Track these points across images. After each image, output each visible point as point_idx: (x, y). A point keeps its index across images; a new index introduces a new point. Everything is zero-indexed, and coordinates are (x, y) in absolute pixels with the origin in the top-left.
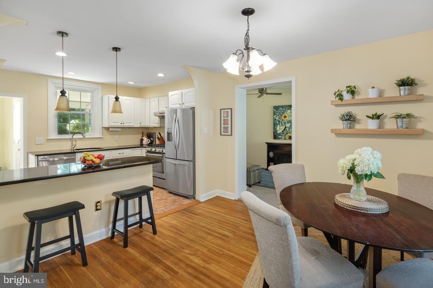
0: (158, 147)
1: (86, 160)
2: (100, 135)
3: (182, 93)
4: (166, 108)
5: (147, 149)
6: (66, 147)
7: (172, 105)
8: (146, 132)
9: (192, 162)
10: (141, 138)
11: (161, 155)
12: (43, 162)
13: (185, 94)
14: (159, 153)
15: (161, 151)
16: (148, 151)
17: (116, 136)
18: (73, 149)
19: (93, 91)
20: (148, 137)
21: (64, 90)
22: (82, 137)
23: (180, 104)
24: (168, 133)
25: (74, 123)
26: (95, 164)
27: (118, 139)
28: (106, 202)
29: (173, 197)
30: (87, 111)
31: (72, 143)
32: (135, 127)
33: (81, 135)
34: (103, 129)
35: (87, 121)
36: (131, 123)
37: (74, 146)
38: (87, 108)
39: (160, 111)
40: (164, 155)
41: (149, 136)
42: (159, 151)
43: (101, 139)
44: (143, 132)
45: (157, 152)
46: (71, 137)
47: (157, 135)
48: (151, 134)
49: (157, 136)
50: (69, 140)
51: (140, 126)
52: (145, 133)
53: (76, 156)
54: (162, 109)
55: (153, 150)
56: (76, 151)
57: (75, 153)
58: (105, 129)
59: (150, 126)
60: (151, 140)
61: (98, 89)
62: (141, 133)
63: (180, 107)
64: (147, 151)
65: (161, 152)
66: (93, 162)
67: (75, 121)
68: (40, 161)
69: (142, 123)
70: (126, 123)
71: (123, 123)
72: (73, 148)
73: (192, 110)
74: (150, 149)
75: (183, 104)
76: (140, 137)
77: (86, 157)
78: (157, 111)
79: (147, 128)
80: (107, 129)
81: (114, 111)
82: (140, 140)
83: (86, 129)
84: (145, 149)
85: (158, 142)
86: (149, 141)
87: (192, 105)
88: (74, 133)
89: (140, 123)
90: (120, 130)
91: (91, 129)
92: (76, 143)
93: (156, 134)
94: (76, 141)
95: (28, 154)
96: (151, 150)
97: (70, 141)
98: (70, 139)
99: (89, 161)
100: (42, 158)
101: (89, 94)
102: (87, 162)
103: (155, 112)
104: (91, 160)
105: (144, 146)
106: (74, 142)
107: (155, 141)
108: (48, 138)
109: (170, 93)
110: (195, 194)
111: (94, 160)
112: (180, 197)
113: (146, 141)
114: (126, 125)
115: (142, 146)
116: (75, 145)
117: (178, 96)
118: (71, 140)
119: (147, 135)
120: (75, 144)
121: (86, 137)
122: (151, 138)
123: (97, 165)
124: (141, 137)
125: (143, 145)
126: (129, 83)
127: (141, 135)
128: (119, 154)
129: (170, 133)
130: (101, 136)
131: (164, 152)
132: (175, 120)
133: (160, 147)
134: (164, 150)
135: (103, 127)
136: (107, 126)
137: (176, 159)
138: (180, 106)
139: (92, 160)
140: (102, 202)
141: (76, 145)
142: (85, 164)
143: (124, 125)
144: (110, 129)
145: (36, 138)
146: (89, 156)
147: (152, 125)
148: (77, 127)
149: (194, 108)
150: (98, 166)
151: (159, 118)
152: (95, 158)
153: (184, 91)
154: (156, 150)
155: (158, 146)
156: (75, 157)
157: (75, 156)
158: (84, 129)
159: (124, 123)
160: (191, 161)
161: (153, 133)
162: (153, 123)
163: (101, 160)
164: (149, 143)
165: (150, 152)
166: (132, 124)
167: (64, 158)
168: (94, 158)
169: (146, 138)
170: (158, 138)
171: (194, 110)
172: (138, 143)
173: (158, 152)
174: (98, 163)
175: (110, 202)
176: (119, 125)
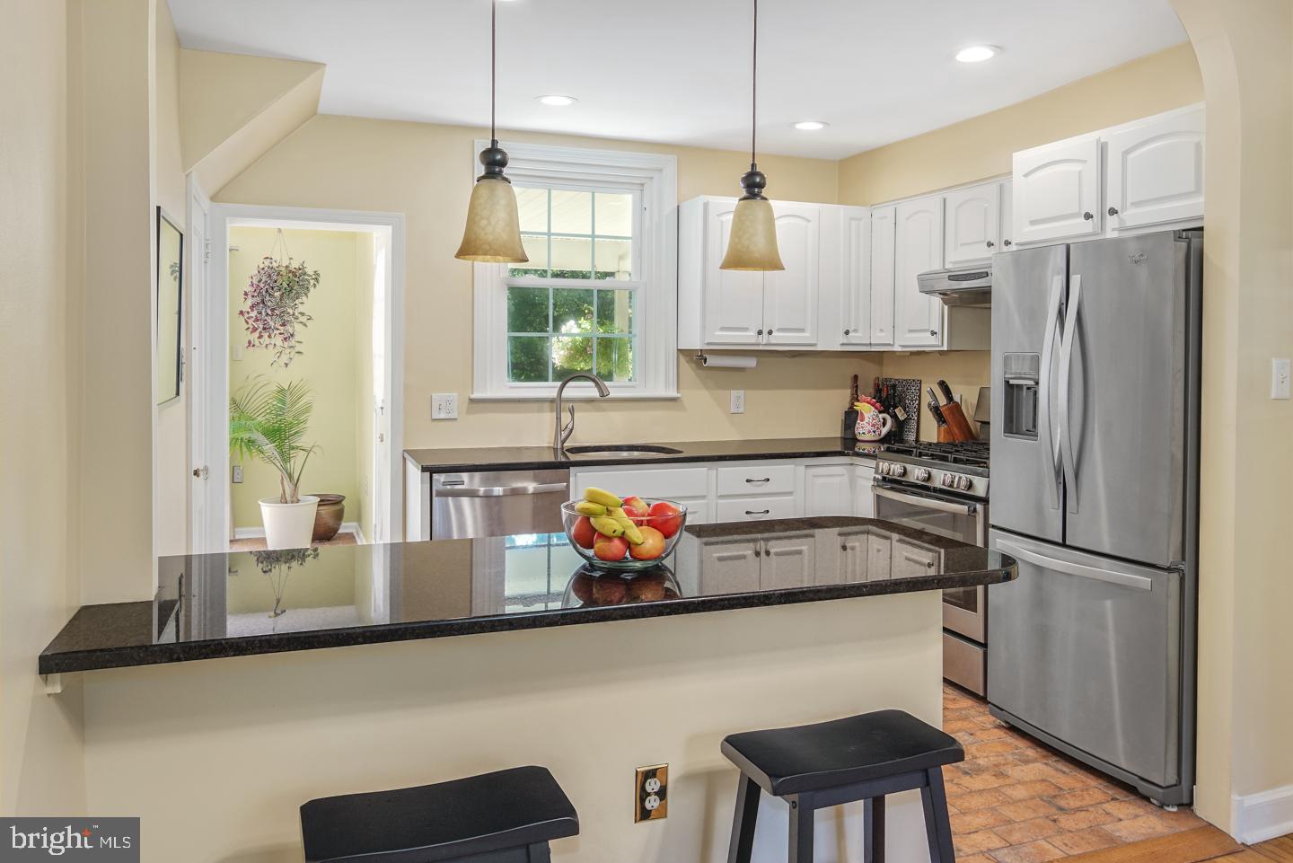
0: (944, 459)
1: (594, 530)
2: (667, 386)
3: (1103, 149)
4: (990, 244)
5: (884, 466)
6: (536, 436)
7: (1033, 223)
8: (870, 374)
9: (1175, 577)
10: (847, 406)
11: (962, 509)
12: (450, 498)
13: (1126, 153)
14: (949, 494)
15: (963, 483)
16: (884, 479)
17: (734, 393)
18: (562, 448)
19: (642, 185)
20: (880, 400)
21: (499, 146)
22: (595, 393)
23: (1088, 216)
24: (1010, 389)
25: (576, 330)
26: (636, 559)
27: (741, 410)
28: (689, 778)
29: (1039, 768)
30: (622, 278)
31: (559, 419)
32: (819, 348)
33: (592, 384)
34: (681, 357)
35: (619, 327)
36: (802, 330)
37: (564, 435)
38: (622, 269)
39: (948, 266)
40: (979, 507)
41: (888, 398)
42: (948, 481)
43: (669, 404)
44: (856, 377)
45: (935, 490)
46: (553, 394)
47: (929, 392)
48: (894, 387)
49: (926, 399)
50: (547, 405)
51: (842, 344)
52: (867, 386)
53: (572, 479)
54: (965, 255)
55: (917, 473)
56: (573, 457)
57: (567, 465)
58: (690, 361)
59: (897, 348)
60: (894, 417)
61: (661, 170)
62: (849, 382)
63: (1090, 230)
64: (880, 477)
65: (962, 490)
66: (629, 544)
67: (579, 326)
68: (440, 494)
69: (855, 331)
70: (780, 330)
71: (765, 332)
72: (563, 442)
73: (1184, 245)
74: (897, 468)
75: (1113, 212)
76: (838, 399)
77: (595, 515)
78: (937, 266)
79: (878, 357)
80: (698, 358)
81: (737, 260)
82: (840, 417)
83: (615, 356)
84: (873, 463)
85: (930, 431)
86: (884, 424)
87: (1178, 211)
88: (566, 376)
89: (847, 333)
90: (751, 362)
91: (633, 360)
92: (573, 418)
93: (925, 388)
94: (572, 411)
95: (404, 459)
96: (905, 473)
97: (551, 411)
98: (552, 401)
99: (609, 538)
100: (444, 484)
101: (627, 200)
102: (599, 544)
103: (927, 270)
104: (619, 533)
105: (860, 447)
106: (566, 417)
107: (913, 424)
108: (472, 396)
109: (1023, 159)
110: (1194, 782)
111: (636, 534)
112: (1081, 775)
113: (871, 422)
114: (782, 340)
115: (849, 445)
116: (568, 430)
117: (1076, 167)
118: (556, 403)
119: (878, 390)
120: (570, 427)
121: (613, 394)
122: (895, 407)
123: (650, 564)
124: (848, 399)
125: (855, 440)
126: (799, 126)
127: (848, 392)
128: (748, 481)
129: (1019, 387)
130: (673, 393)
131: (980, 490)
132: (1061, 316)
133: (956, 461)
134: (977, 481)
135: (679, 351)
136: (695, 343)
137: (1064, 545)
138: (1088, 227)
139: (623, 538)
140: (672, 777)
141: (571, 430)
142: (590, 553)
143: (773, 341)
144: (712, 361)
145: (434, 395)
146: (609, 513)
147: (903, 341)
148: (581, 350)
149: (1201, 229)
150: (654, 574)
151: (945, 302)
152: (639, 524)
153: (1117, 135)
154: (929, 478)
155: (939, 454)
156: (568, 486)
157: (568, 482)
158: (610, 359)
159: (770, 333)
160: (1169, 570)
161: (908, 383)
162: (910, 331)
163: (667, 536)
164: (885, 431)
165: (899, 482)
166: (807, 334)
167: (525, 489)
168: (631, 523)
169: (873, 405)
170: (936, 410)
171: (1195, 241)
172: (836, 431)
173: (942, 491)
174: (655, 553)
175: (708, 780)
176: (747, 338)
